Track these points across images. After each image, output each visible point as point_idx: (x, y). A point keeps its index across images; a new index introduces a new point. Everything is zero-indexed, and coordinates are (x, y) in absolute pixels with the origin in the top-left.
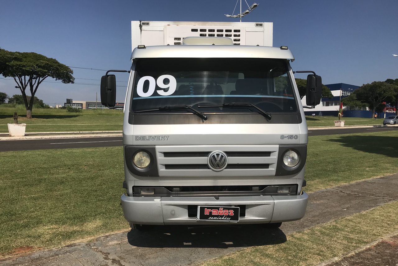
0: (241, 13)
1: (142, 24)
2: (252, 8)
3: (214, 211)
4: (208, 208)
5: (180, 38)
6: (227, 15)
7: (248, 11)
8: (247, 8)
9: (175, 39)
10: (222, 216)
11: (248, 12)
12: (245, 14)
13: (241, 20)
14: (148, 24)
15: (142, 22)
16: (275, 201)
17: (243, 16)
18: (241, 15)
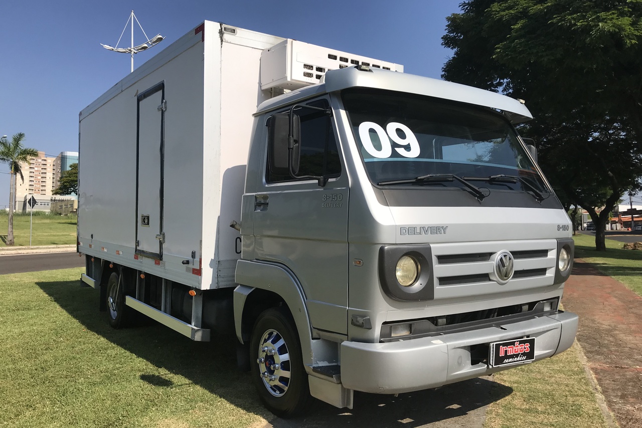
0: (132, 47)
1: (223, 30)
2: (154, 42)
3: (510, 349)
4: (504, 345)
5: (312, 67)
6: (106, 46)
7: (146, 45)
8: (145, 41)
9: (306, 66)
10: (517, 356)
11: (147, 47)
12: (140, 49)
13: (132, 58)
14: (234, 31)
15: (224, 26)
16: (562, 322)
17: (136, 52)
18: (132, 50)
